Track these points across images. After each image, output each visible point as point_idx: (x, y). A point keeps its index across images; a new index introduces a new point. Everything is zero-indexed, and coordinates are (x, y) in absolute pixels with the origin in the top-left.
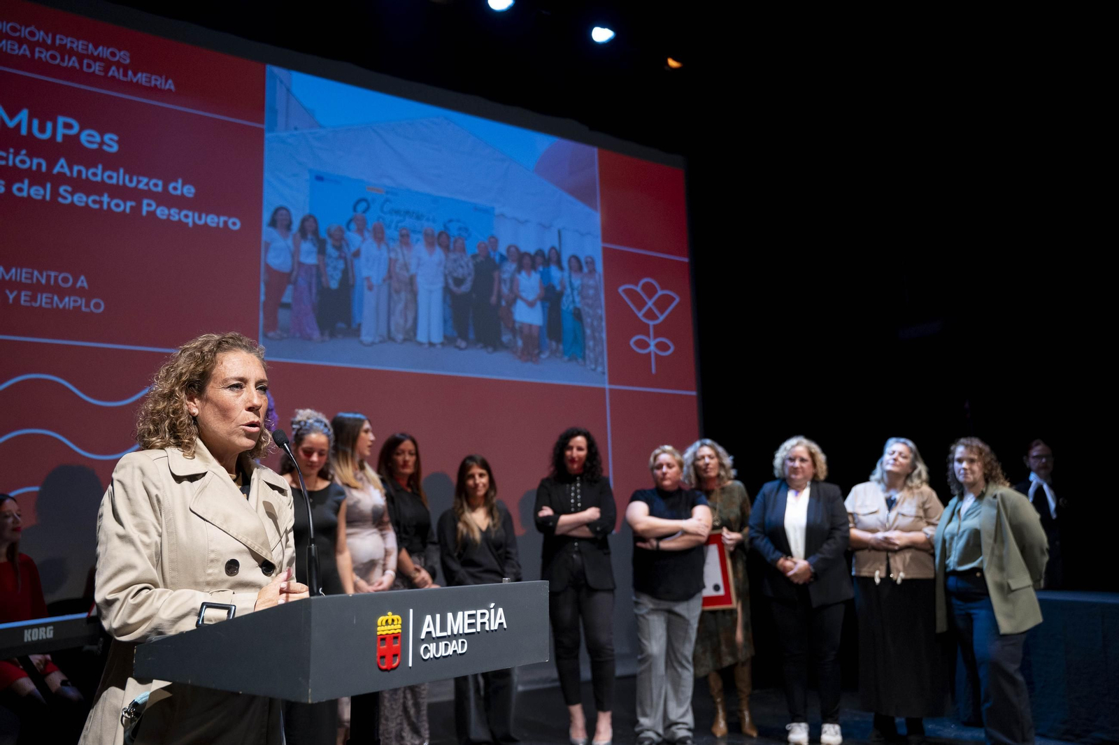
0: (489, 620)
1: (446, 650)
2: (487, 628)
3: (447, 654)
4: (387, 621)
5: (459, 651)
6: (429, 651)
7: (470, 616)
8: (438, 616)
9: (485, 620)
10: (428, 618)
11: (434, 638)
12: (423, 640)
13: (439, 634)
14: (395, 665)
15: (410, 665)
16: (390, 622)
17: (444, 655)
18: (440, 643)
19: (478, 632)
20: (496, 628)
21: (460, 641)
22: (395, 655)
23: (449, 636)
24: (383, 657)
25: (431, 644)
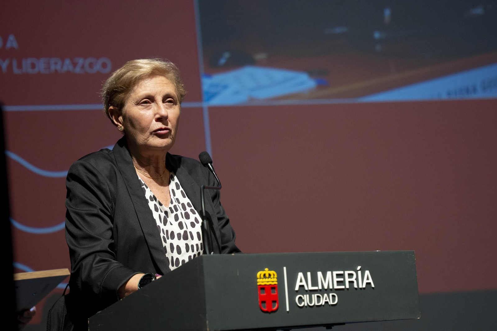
0: (357, 279)
1: (319, 301)
2: (356, 286)
3: (320, 304)
4: (265, 275)
5: (331, 303)
6: (304, 301)
7: (338, 276)
8: (309, 274)
9: (353, 279)
10: (300, 275)
11: (306, 291)
12: (297, 291)
13: (311, 288)
14: (275, 308)
15: (288, 309)
16: (267, 275)
17: (317, 304)
18: (313, 295)
19: (348, 289)
20: (364, 286)
21: (331, 295)
22: (275, 302)
23: (320, 290)
24: (263, 302)
25: (305, 296)
